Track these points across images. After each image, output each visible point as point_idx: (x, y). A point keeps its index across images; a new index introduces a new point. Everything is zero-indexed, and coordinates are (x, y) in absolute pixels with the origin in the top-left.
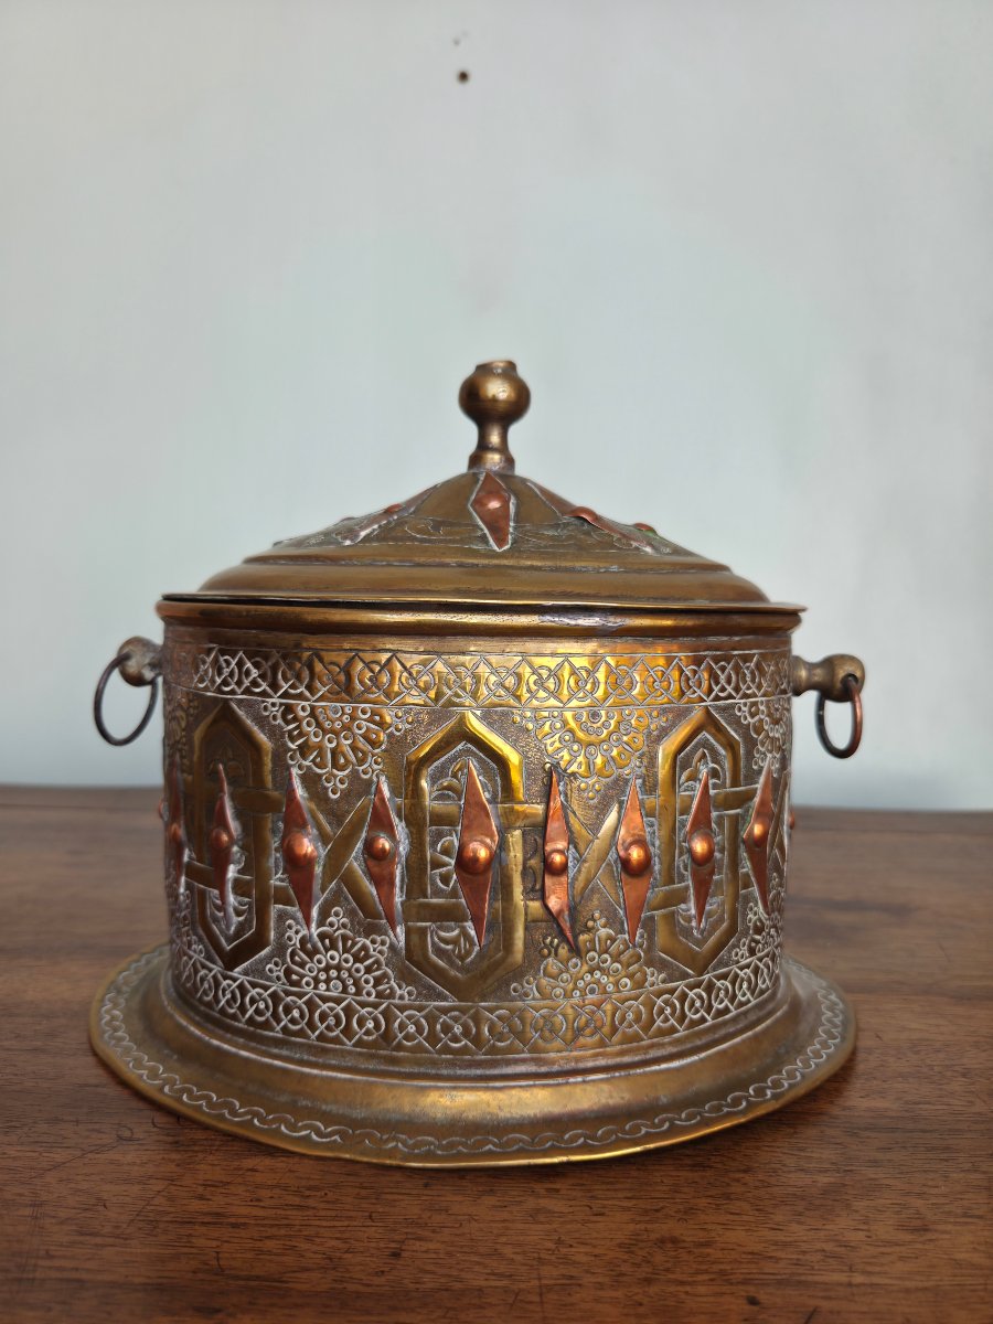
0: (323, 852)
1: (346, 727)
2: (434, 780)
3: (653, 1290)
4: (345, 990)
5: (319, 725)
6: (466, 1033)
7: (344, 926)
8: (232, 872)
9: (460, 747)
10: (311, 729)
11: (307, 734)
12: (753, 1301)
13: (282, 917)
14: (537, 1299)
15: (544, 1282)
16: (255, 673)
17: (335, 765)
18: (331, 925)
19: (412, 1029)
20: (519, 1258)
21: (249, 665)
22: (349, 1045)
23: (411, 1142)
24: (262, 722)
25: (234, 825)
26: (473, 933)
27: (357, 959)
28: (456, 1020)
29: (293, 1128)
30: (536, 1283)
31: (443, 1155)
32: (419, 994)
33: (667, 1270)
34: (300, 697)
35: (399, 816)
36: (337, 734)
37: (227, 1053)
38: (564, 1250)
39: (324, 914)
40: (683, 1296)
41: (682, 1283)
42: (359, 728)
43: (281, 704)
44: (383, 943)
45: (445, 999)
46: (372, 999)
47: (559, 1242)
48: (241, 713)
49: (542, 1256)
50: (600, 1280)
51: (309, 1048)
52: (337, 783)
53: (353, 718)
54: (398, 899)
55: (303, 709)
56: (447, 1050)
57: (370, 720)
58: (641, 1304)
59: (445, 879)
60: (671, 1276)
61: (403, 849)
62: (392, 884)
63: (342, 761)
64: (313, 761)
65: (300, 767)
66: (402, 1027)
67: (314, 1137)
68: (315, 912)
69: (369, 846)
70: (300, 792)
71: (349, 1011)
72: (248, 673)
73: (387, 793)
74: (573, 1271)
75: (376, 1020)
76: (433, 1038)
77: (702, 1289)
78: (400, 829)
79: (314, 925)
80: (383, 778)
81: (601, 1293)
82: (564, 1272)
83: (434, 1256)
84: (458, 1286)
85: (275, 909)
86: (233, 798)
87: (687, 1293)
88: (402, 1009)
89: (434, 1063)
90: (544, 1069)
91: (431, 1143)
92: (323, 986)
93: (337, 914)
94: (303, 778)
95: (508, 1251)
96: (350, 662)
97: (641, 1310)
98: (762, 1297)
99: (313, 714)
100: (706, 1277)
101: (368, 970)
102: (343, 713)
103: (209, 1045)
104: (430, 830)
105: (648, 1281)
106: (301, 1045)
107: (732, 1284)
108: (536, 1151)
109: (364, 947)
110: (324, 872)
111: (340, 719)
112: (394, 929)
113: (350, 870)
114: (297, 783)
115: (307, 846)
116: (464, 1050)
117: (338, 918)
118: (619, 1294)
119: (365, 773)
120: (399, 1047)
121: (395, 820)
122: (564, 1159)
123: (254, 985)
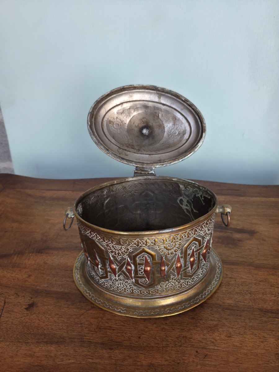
0: (117, 268)
1: (120, 250)
2: (138, 258)
3: (181, 348)
4: (124, 286)
5: (114, 248)
6: (147, 292)
7: (123, 278)
8: (99, 266)
9: (143, 253)
10: (113, 249)
11: (112, 250)
12: (197, 352)
13: (110, 275)
14: (162, 349)
15: (163, 345)
16: (99, 237)
17: (118, 255)
18: (120, 278)
19: (137, 292)
20: (159, 340)
21: (98, 236)
22: (125, 293)
23: (138, 312)
24: (103, 246)
25: (99, 260)
26: (147, 280)
27: (125, 282)
28: (145, 291)
29: (117, 309)
30: (162, 345)
31: (144, 315)
32: (138, 288)
33: (184, 344)
34: (110, 243)
35: (132, 264)
36: (118, 250)
37: (103, 292)
38: (167, 338)
39: (119, 276)
40: (186, 350)
41: (186, 347)
42: (122, 250)
43: (106, 244)
44: (130, 281)
45: (143, 288)
46: (129, 288)
47: (166, 336)
48: (97, 243)
49: (163, 339)
50: (172, 345)
51: (118, 293)
52: (119, 258)
53: (121, 248)
54: (133, 275)
55: (111, 245)
56: (143, 294)
57: (125, 249)
58: (178, 351)
59: (142, 273)
60: (184, 345)
61: (133, 268)
62: (132, 273)
63: (120, 255)
64: (114, 254)
65: (111, 254)
66: (135, 292)
67: (121, 311)
68: (117, 275)
69: (126, 268)
70: (112, 258)
71: (124, 289)
72: (98, 237)
73: (129, 260)
74: (168, 343)
75: (130, 290)
76: (141, 293)
77: (189, 349)
78: (132, 265)
79: (117, 277)
80: (128, 258)
81: (172, 348)
82: (167, 343)
83: (145, 338)
84: (149, 345)
85: (109, 274)
86: (98, 255)
87: (186, 349)
88: (135, 289)
89: (141, 296)
90: (161, 296)
91: (142, 312)
92: (119, 285)
93: (121, 276)
94: (112, 256)
95: (158, 338)
96: (120, 239)
97: (178, 353)
98: (199, 351)
99: (113, 246)
100: (190, 346)
101: (128, 284)
102: (119, 247)
103: (99, 289)
104: (138, 266)
105: (180, 346)
106: (116, 292)
107: (194, 348)
108: (160, 314)
109: (127, 281)
110: (118, 270)
111: (119, 248)
112: (132, 279)
113: (123, 270)
114: (111, 257)
115: (114, 266)
116: (147, 295)
117: (121, 277)
118: (175, 349)
119: (125, 257)
120: (135, 294)
121: (131, 264)
122: (165, 316)
123: (106, 283)
